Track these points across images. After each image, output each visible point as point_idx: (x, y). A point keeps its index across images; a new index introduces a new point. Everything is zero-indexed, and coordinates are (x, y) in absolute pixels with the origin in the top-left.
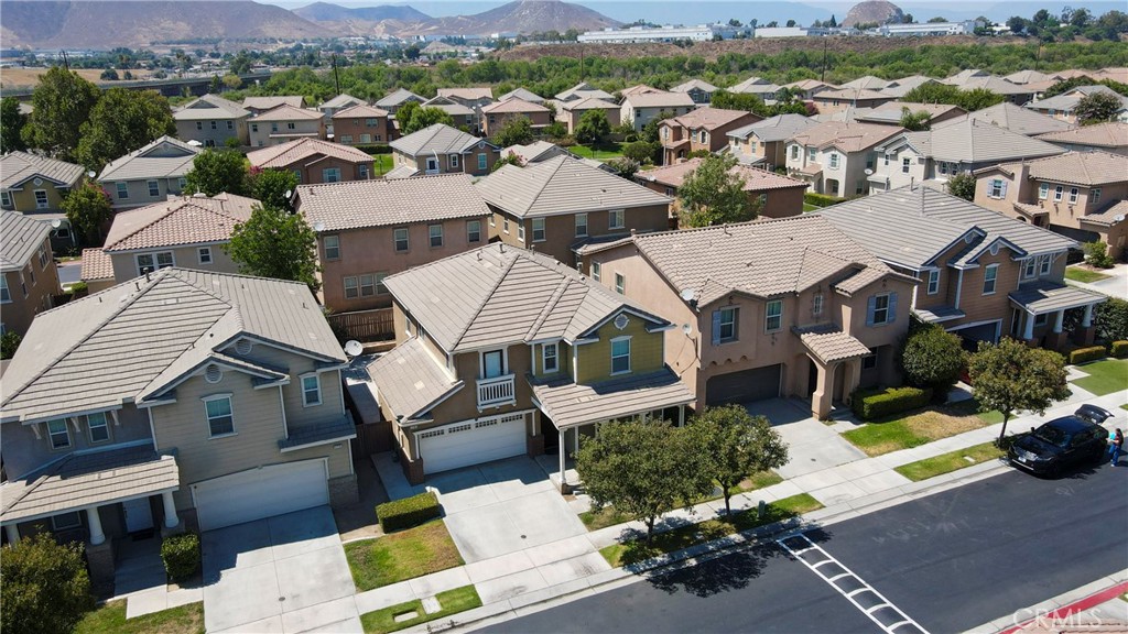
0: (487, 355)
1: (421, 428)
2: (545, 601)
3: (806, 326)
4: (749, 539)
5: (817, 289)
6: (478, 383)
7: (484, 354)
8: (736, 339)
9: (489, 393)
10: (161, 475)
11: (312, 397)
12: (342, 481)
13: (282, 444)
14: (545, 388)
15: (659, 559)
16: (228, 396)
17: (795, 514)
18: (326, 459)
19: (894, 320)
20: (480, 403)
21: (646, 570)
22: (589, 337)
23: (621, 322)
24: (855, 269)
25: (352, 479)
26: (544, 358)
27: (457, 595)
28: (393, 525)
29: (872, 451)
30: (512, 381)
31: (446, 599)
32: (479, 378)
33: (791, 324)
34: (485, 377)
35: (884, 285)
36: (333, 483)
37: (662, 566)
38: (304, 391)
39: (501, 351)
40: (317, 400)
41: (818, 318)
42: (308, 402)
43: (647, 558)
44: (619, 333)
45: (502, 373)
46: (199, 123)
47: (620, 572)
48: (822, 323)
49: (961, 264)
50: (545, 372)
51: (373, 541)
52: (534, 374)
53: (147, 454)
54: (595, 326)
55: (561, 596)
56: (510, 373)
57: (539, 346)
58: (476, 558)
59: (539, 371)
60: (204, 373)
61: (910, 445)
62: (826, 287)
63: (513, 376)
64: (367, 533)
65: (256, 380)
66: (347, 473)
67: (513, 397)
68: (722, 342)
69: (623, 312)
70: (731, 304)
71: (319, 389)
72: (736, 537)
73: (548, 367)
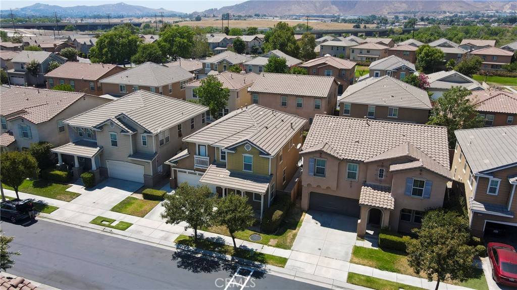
1: (174, 167)
3: (371, 183)
4: (233, 260)
5: (380, 164)
7: (199, 145)
8: (324, 176)
9: (199, 162)
10: (89, 152)
11: (145, 143)
12: (148, 177)
13: (130, 156)
14: (214, 167)
15: (191, 248)
16: (116, 134)
17: (264, 263)
18: (144, 167)
19: (429, 198)
20: (195, 165)
21: (182, 249)
22: (231, 149)
23: (248, 147)
24: (410, 159)
25: (151, 177)
26: (220, 154)
27: (125, 224)
28: (147, 197)
29: (356, 260)
30: (208, 160)
31: (121, 224)
32: (196, 155)
33: (364, 180)
34: (199, 155)
35: (421, 174)
36: (145, 176)
37: (189, 251)
38: (142, 140)
39: (205, 146)
40: (146, 145)
41: (381, 181)
42: (143, 144)
43: (188, 245)
44: (247, 152)
45: (206, 156)
46: (332, 47)
47: (173, 244)
48: (383, 185)
49: (512, 180)
50: (221, 160)
52: (216, 160)
53: (94, 145)
54: (233, 145)
55: (146, 241)
56: (208, 156)
57: (218, 148)
59: (218, 159)
60: (109, 124)
61: (382, 268)
62: (388, 165)
63: (208, 158)
65: (123, 131)
66: (150, 175)
68: (315, 175)
69: (247, 143)
70: (320, 157)
71: (147, 141)
72: (229, 257)
73: (222, 159)
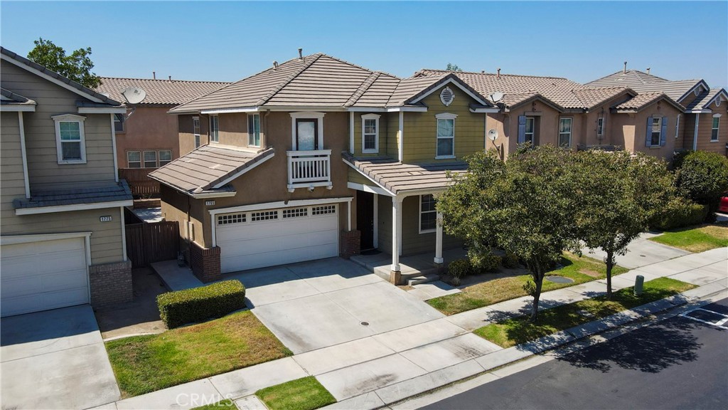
0: (299, 123)
1: (221, 203)
2: (430, 392)
3: (592, 146)
4: (645, 314)
5: (599, 108)
6: (290, 154)
7: (297, 121)
9: (302, 171)
11: (72, 151)
12: (110, 269)
13: (19, 204)
15: (556, 337)
17: (673, 293)
18: (88, 235)
20: (291, 180)
21: (549, 349)
22: (417, 104)
23: (447, 97)
24: (630, 95)
25: (123, 266)
26: (364, 134)
27: (291, 390)
28: (181, 316)
29: (692, 249)
30: (328, 159)
31: (273, 396)
32: (291, 149)
33: (578, 144)
34: (297, 150)
35: (659, 108)
36: (95, 272)
37: (564, 344)
38: (59, 140)
39: (315, 121)
40: (79, 157)
41: (600, 140)
42: (65, 158)
43: (539, 336)
44: (445, 109)
45: (316, 148)
47: (514, 353)
49: (698, 109)
50: (365, 151)
51: (153, 336)
52: (352, 151)
54: (423, 92)
56: (325, 148)
57: (359, 115)
58: (307, 348)
59: (358, 150)
62: (607, 110)
63: (328, 152)
64: (142, 330)
66: (119, 259)
67: (329, 178)
69: (450, 84)
70: (534, 110)
71: (82, 140)
72: (630, 313)
73: (367, 147)
